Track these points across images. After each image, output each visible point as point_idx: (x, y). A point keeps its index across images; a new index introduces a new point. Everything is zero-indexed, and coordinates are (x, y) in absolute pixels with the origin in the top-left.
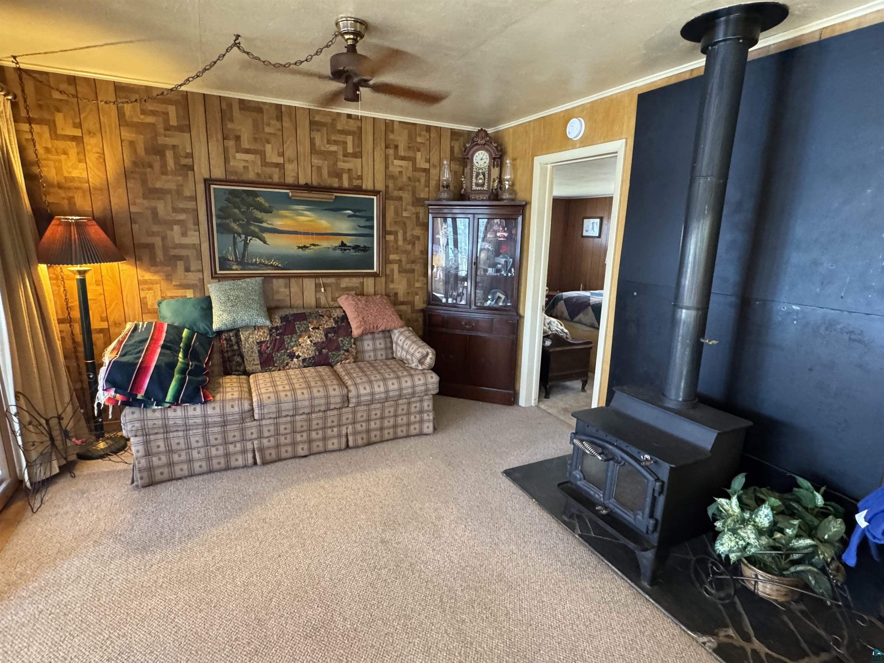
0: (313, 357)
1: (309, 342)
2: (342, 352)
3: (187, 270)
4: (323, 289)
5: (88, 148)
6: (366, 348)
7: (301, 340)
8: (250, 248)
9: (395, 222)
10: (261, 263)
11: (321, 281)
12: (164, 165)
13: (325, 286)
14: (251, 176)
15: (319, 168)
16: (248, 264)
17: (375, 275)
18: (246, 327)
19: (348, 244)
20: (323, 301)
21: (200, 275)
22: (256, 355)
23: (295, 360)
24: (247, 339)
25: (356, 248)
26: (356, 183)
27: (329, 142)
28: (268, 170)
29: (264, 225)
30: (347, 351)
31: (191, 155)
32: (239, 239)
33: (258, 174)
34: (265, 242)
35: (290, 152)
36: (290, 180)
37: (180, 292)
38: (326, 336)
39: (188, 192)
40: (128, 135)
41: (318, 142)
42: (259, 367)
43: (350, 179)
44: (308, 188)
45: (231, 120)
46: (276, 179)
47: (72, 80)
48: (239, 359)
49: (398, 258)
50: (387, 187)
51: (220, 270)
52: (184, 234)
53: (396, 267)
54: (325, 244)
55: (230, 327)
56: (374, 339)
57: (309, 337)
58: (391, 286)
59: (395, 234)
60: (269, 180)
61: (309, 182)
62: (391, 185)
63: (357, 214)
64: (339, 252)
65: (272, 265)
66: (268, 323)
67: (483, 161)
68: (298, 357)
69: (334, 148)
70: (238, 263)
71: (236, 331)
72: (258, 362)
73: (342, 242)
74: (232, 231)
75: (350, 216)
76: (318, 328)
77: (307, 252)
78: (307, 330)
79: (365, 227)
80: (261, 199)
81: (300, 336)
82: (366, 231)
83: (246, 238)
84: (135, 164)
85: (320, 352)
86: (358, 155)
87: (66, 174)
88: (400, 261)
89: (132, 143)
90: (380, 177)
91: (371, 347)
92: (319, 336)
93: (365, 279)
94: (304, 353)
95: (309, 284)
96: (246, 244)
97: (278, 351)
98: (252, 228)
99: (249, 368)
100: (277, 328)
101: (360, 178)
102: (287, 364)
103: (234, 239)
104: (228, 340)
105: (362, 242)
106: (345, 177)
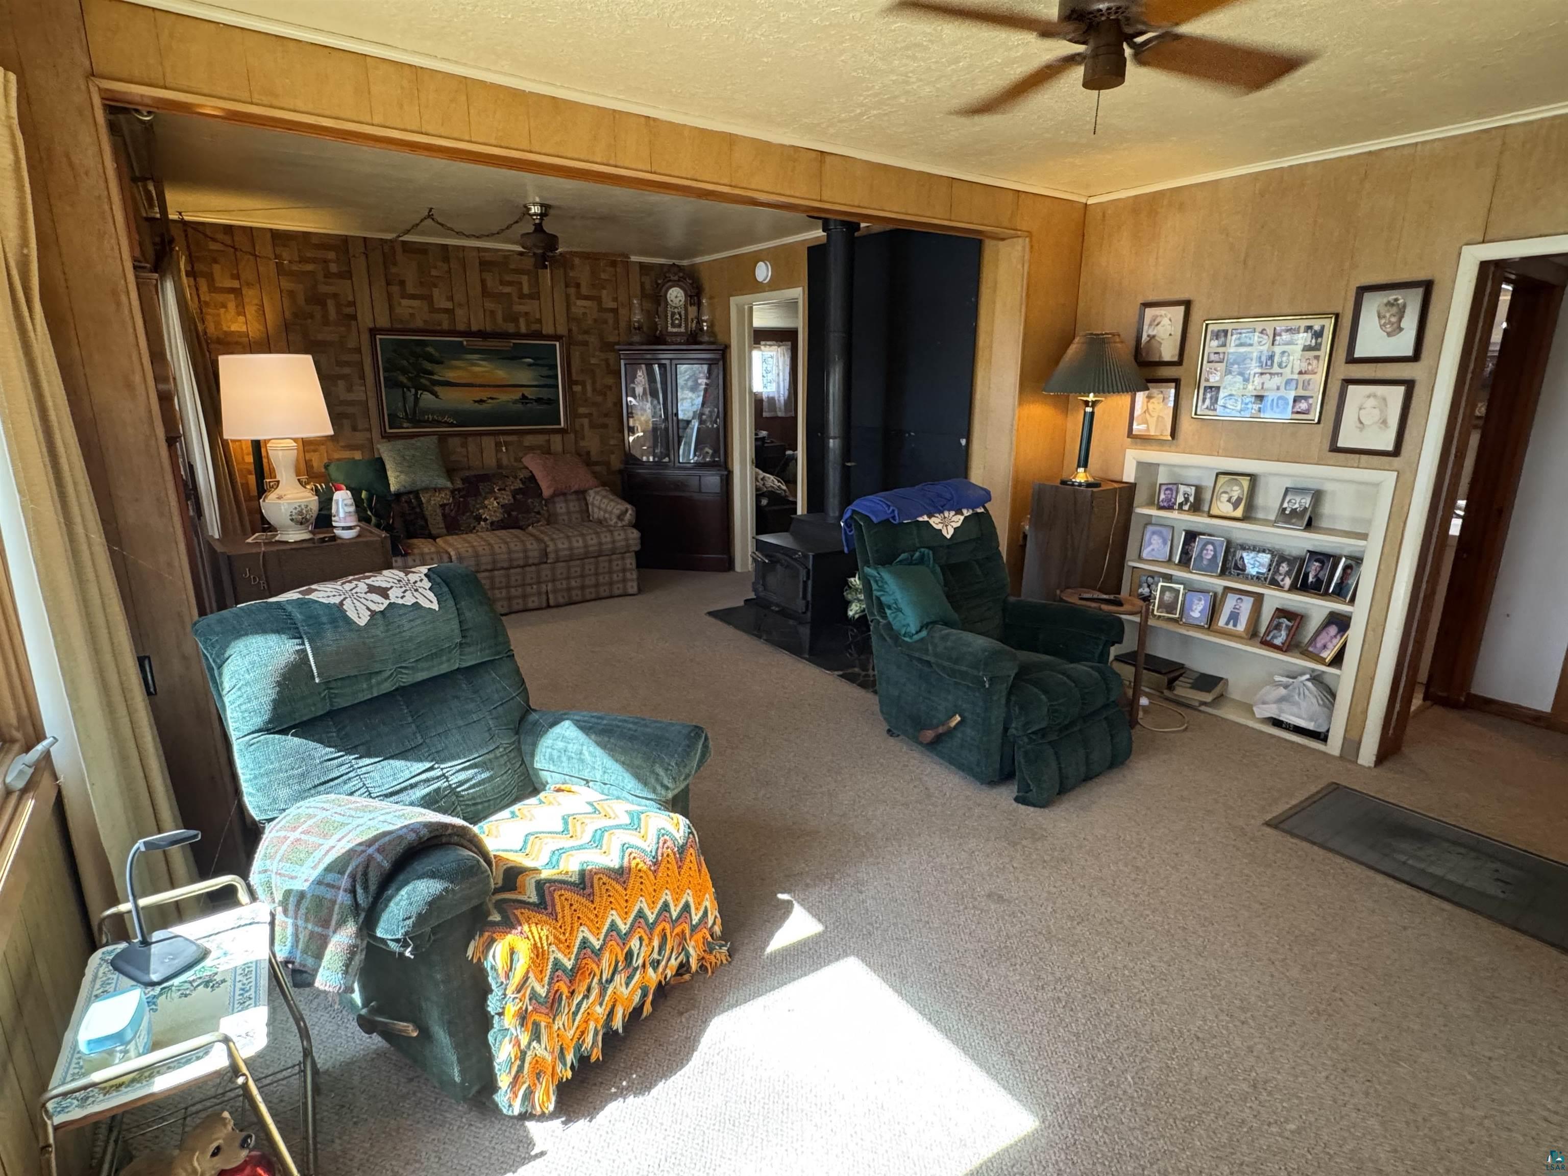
0: (502, 520)
1: (495, 504)
2: (533, 514)
3: (355, 429)
4: (504, 449)
5: (246, 300)
6: (559, 510)
7: (486, 502)
8: (422, 404)
9: (582, 371)
10: (433, 420)
11: (502, 439)
12: (325, 316)
13: (506, 444)
14: (419, 323)
15: (492, 313)
16: (420, 421)
17: (562, 431)
18: (426, 489)
19: (530, 397)
20: (505, 462)
21: (368, 435)
22: (440, 518)
23: (482, 523)
24: (429, 501)
25: (539, 400)
26: (535, 327)
27: (502, 283)
28: (437, 316)
29: (436, 377)
30: (538, 513)
31: (353, 304)
32: (408, 394)
33: (425, 321)
34: (437, 397)
35: (459, 297)
36: (461, 327)
37: (347, 454)
38: (514, 497)
39: (352, 344)
40: (286, 284)
41: (489, 284)
42: (444, 531)
43: (528, 324)
44: (482, 335)
45: (395, 264)
46: (445, 326)
47: (229, 229)
48: (423, 523)
49: (587, 412)
50: (570, 331)
51: (390, 428)
52: (350, 389)
53: (586, 421)
54: (505, 397)
55: (409, 489)
56: (566, 501)
57: (495, 499)
58: (582, 444)
59: (583, 384)
60: (439, 328)
61: (482, 328)
62: (574, 329)
63: (539, 362)
64: (520, 406)
65: (446, 422)
66: (449, 484)
67: (678, 299)
68: (485, 520)
69: (507, 290)
70: (409, 421)
71: (416, 493)
72: (442, 525)
73: (523, 395)
74: (402, 385)
75: (530, 365)
76: (504, 490)
77: (484, 407)
78: (492, 491)
79: (547, 377)
80: (430, 349)
81: (485, 498)
82: (550, 381)
83: (416, 393)
84: (295, 315)
85: (509, 515)
86: (535, 296)
87: (225, 328)
88: (591, 414)
89: (291, 294)
90: (562, 319)
91: (564, 510)
92: (506, 498)
93: (552, 436)
94: (491, 516)
95: (488, 443)
96: (417, 400)
97: (463, 514)
98: (423, 381)
99: (434, 532)
100: (459, 490)
101: (539, 321)
102: (474, 528)
103: (404, 392)
104: (409, 502)
105: (545, 393)
106: (522, 321)
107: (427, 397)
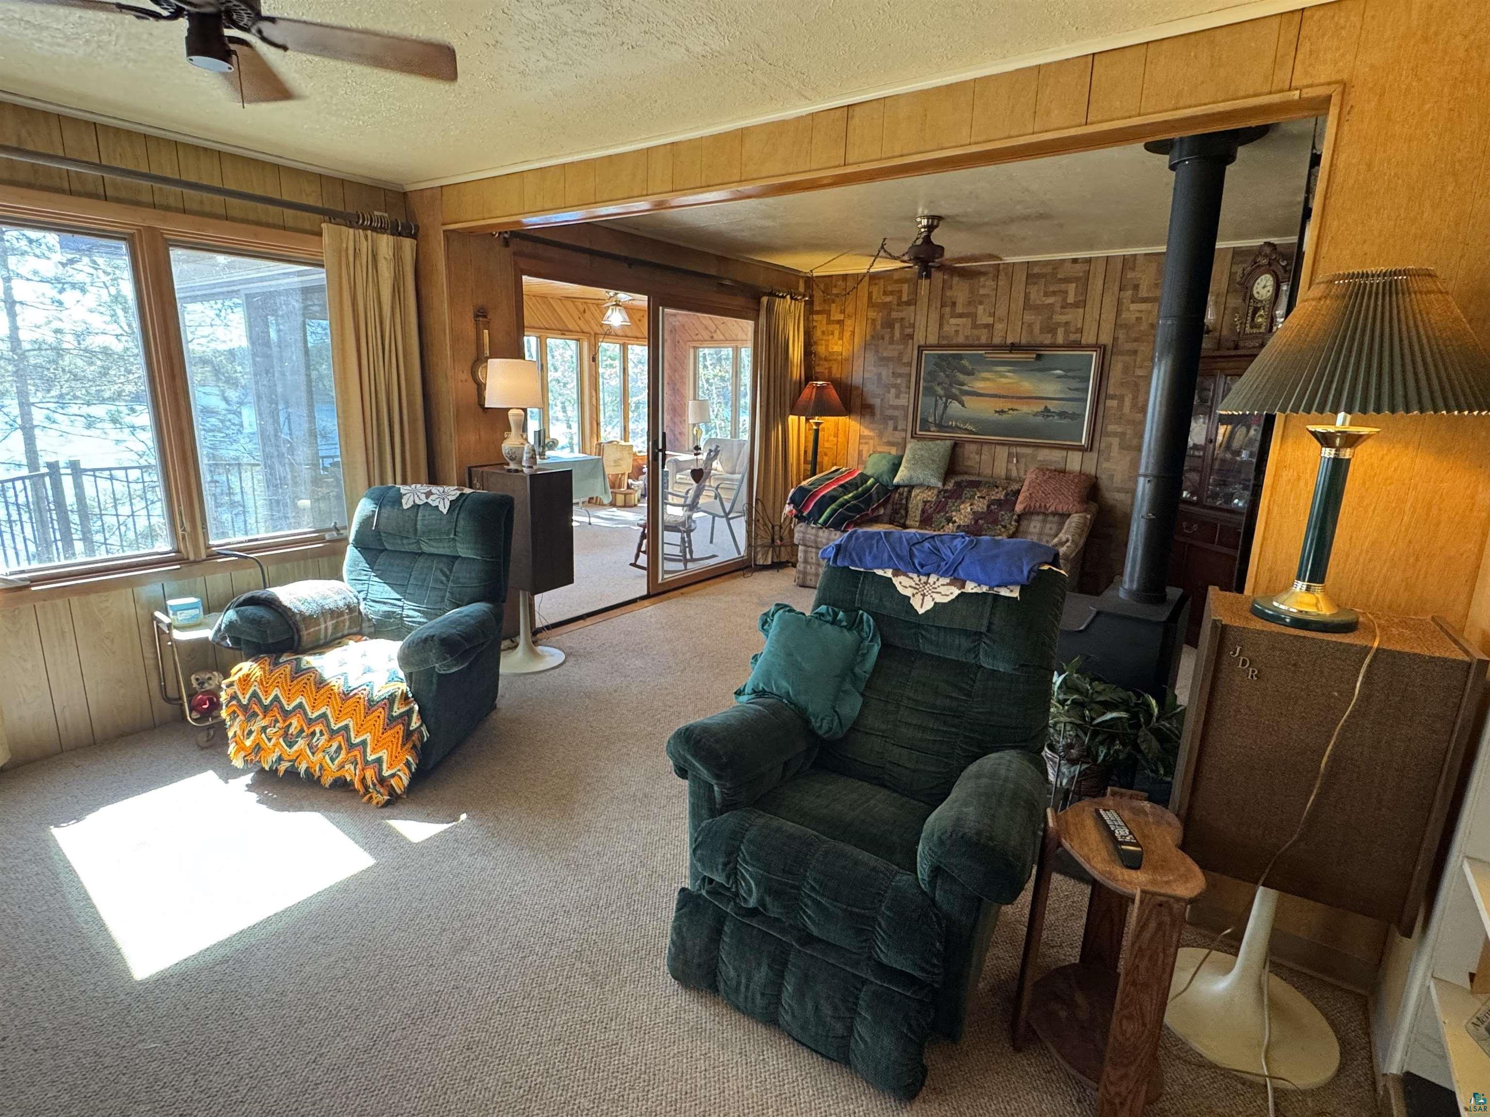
0: (968, 526)
1: (969, 510)
2: (1000, 527)
3: (895, 429)
4: (1015, 460)
5: (845, 328)
6: (1032, 529)
7: (962, 506)
8: (949, 411)
9: (1122, 384)
10: (957, 426)
11: (1014, 450)
12: (892, 337)
13: (1018, 456)
14: (961, 340)
15: (1030, 325)
16: (943, 426)
17: (1080, 449)
18: (921, 485)
19: (1052, 410)
20: (1014, 473)
21: (903, 434)
22: (919, 512)
23: (951, 524)
24: (916, 497)
25: (1062, 414)
26: (1073, 337)
27: (1046, 294)
28: (976, 332)
29: (965, 388)
30: (1004, 527)
31: (913, 326)
32: (940, 402)
33: (967, 337)
34: (963, 406)
35: (1001, 311)
36: (997, 340)
37: (886, 449)
38: (989, 507)
39: (905, 360)
40: (872, 314)
41: (1032, 296)
42: (917, 524)
43: (1067, 333)
44: (1014, 347)
45: (951, 288)
46: (984, 340)
47: (845, 277)
48: (903, 512)
49: (1119, 430)
50: (1115, 339)
51: (920, 430)
52: (897, 396)
53: (1115, 441)
54: (1026, 408)
55: (906, 482)
56: (1044, 521)
57: (971, 505)
58: (1105, 465)
59: (1121, 399)
60: (977, 342)
61: (1017, 341)
62: (1122, 336)
63: (1069, 374)
64: (1040, 419)
65: (966, 429)
66: (940, 485)
67: (1266, 289)
68: (955, 522)
69: (1050, 300)
70: (936, 425)
71: (911, 487)
72: (918, 519)
73: (1046, 407)
74: (934, 394)
75: (1059, 377)
76: (984, 498)
77: (1004, 417)
78: (972, 497)
79: (1077, 390)
80: (965, 362)
81: (963, 503)
82: (1077, 395)
83: (947, 401)
84: (873, 337)
85: (976, 522)
86: (1080, 304)
87: (830, 350)
88: (1124, 434)
89: (874, 320)
90: (1107, 327)
91: (1037, 530)
92: (981, 506)
93: (1070, 453)
94: (960, 519)
95: (1002, 453)
96: (946, 407)
97: (938, 512)
98: (954, 390)
99: (908, 523)
100: (946, 491)
101: (1081, 331)
102: (943, 527)
103: (936, 401)
104: (901, 494)
105: (1069, 407)
106: (1060, 332)
107: (955, 405)
